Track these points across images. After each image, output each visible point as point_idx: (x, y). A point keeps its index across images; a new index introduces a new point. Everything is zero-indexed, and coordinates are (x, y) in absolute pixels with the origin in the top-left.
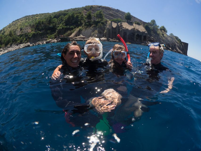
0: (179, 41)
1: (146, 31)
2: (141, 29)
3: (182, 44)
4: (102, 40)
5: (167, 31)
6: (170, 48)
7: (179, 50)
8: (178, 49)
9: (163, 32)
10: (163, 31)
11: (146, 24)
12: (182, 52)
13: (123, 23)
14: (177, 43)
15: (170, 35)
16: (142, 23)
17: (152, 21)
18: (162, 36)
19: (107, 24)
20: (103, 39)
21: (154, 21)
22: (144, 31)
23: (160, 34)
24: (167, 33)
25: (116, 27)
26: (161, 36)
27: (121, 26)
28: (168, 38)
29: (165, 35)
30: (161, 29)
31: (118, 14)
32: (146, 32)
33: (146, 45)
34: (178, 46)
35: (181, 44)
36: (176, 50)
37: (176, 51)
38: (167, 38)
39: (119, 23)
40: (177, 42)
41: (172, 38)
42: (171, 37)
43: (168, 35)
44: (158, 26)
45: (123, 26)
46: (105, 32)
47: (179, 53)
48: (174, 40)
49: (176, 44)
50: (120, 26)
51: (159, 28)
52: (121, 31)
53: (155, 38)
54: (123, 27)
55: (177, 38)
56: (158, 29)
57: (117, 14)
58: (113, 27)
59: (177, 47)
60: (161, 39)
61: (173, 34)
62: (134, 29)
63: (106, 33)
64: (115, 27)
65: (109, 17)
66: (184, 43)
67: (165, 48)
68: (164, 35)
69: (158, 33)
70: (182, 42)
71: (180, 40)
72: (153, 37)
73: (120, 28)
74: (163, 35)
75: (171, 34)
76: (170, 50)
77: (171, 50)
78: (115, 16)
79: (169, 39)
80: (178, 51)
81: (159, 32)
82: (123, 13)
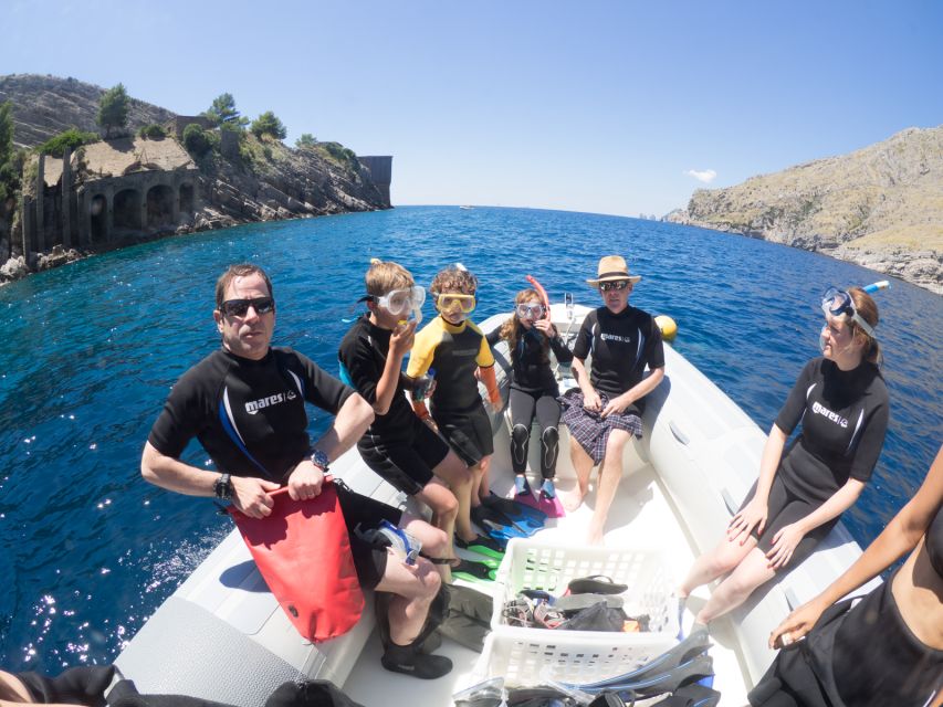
0: (345, 158)
1: (189, 163)
2: (169, 155)
3: (362, 166)
4: (9, 278)
5: (284, 129)
6: (307, 205)
7: (350, 198)
8: (342, 194)
9: (266, 142)
10: (266, 137)
11: (189, 129)
12: (362, 202)
13: (88, 148)
14: (336, 170)
15: (299, 144)
16: (171, 125)
17: (215, 103)
18: (263, 160)
19: (21, 176)
20: (11, 270)
21: (225, 103)
22: (180, 163)
23: (253, 156)
24: (284, 141)
25: (60, 182)
26: (259, 163)
27: (82, 166)
28: (293, 164)
29: (277, 153)
30: (258, 132)
31: (69, 102)
32: (189, 167)
33: (196, 226)
34: (341, 182)
35: (356, 168)
36: (336, 201)
37: (334, 207)
38: (288, 164)
39: (73, 156)
40: (338, 165)
41: (311, 156)
42: (305, 154)
43: (290, 150)
44: (246, 119)
45: (89, 167)
46: (14, 225)
47: (353, 209)
48: (320, 164)
49: (332, 175)
50: (75, 168)
51: (248, 128)
52: (82, 194)
53: (231, 182)
54: (90, 172)
55: (333, 149)
56: (245, 136)
57: (62, 106)
58: (45, 184)
59: (336, 188)
60: (259, 176)
61: (313, 137)
62: (138, 165)
63: (19, 226)
64: (55, 184)
65: (30, 132)
66: (368, 160)
67: (285, 210)
68: (274, 156)
69: (244, 154)
70: (360, 158)
71: (349, 152)
72: (222, 180)
73: (78, 181)
74: (267, 154)
75: (304, 137)
76: (306, 211)
77: (313, 212)
78: (54, 116)
79: (299, 164)
80: (345, 205)
81: (251, 146)
82: (91, 92)
